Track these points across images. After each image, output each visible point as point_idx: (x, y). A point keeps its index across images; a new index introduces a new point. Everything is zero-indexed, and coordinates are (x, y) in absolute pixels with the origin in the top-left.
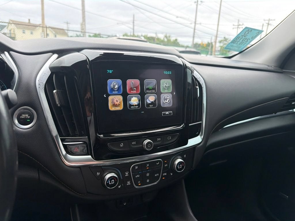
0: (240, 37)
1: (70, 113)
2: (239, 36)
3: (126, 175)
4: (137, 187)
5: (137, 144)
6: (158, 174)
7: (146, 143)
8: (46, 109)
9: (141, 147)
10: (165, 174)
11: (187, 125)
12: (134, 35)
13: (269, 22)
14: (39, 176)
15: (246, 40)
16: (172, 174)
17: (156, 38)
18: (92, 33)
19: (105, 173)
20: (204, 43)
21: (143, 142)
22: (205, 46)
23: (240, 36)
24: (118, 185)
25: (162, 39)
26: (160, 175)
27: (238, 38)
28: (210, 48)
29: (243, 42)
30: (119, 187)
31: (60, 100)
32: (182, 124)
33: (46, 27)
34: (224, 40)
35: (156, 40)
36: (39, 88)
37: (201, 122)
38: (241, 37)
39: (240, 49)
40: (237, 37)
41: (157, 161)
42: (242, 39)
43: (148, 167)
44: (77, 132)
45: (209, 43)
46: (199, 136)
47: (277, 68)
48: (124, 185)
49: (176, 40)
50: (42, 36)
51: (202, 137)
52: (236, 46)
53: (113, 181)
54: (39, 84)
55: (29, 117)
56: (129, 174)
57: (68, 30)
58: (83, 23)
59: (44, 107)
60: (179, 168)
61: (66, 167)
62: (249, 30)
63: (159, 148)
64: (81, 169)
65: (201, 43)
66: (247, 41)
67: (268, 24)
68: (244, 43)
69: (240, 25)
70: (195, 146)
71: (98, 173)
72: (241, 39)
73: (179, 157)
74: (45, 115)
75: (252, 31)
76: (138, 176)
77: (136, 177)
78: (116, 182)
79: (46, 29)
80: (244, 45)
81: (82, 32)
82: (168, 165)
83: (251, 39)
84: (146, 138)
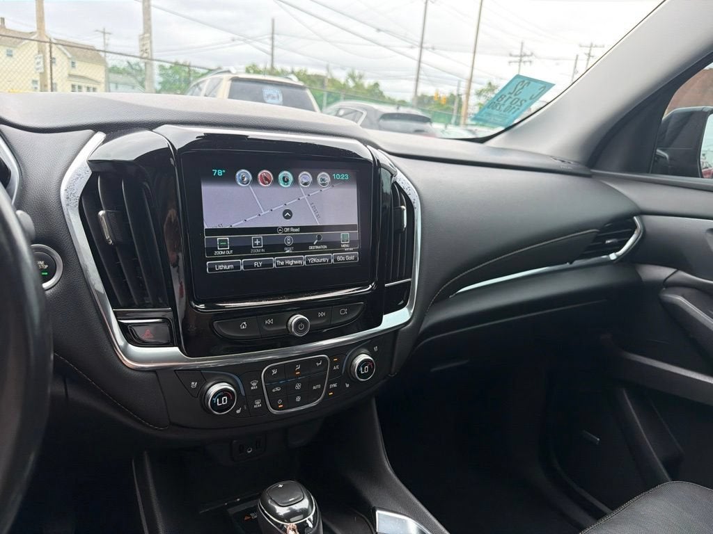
0: (505, 96)
1: (134, 259)
2: (503, 93)
3: (252, 388)
4: (275, 412)
5: (275, 323)
6: (319, 386)
7: (295, 323)
8: (82, 250)
9: (283, 329)
10: (335, 385)
11: (380, 285)
12: (273, 67)
13: (590, 50)
14: (66, 390)
15: (519, 103)
16: (347, 386)
17: (329, 77)
18: (167, 62)
19: (208, 382)
20: (441, 95)
21: (288, 321)
22: (443, 103)
23: (506, 92)
24: (236, 408)
25: (342, 81)
26: (322, 387)
27: (501, 97)
28: (455, 107)
29: (513, 106)
30: (238, 411)
31: (113, 232)
32: (371, 284)
33: (51, 43)
34: (488, 91)
35: (326, 82)
36: (68, 205)
37: (409, 279)
38: (508, 96)
39: (507, 121)
40: (499, 96)
41: (318, 360)
42: (510, 100)
43: (298, 371)
44: (149, 300)
45: (452, 95)
46: (405, 310)
47: (580, 166)
48: (247, 407)
49: (376, 85)
50: (38, 63)
51: (412, 311)
52: (497, 115)
53: (225, 399)
54: (68, 198)
55: (46, 266)
56: (260, 385)
57: (105, 52)
58: (145, 33)
59: (78, 245)
60: (362, 372)
61: (127, 369)
62: (524, 81)
63: (325, 330)
64: (157, 375)
65: (434, 95)
66: (521, 104)
67: (589, 55)
68: (514, 108)
69: (525, 55)
70: (398, 328)
71: (193, 383)
72: (506, 100)
73: (365, 351)
74: (81, 263)
75: (530, 85)
76: (278, 389)
77: (274, 391)
78: (230, 402)
79: (51, 48)
80: (515, 112)
81: (141, 58)
82: (341, 367)
83: (529, 101)
84: (295, 312)
